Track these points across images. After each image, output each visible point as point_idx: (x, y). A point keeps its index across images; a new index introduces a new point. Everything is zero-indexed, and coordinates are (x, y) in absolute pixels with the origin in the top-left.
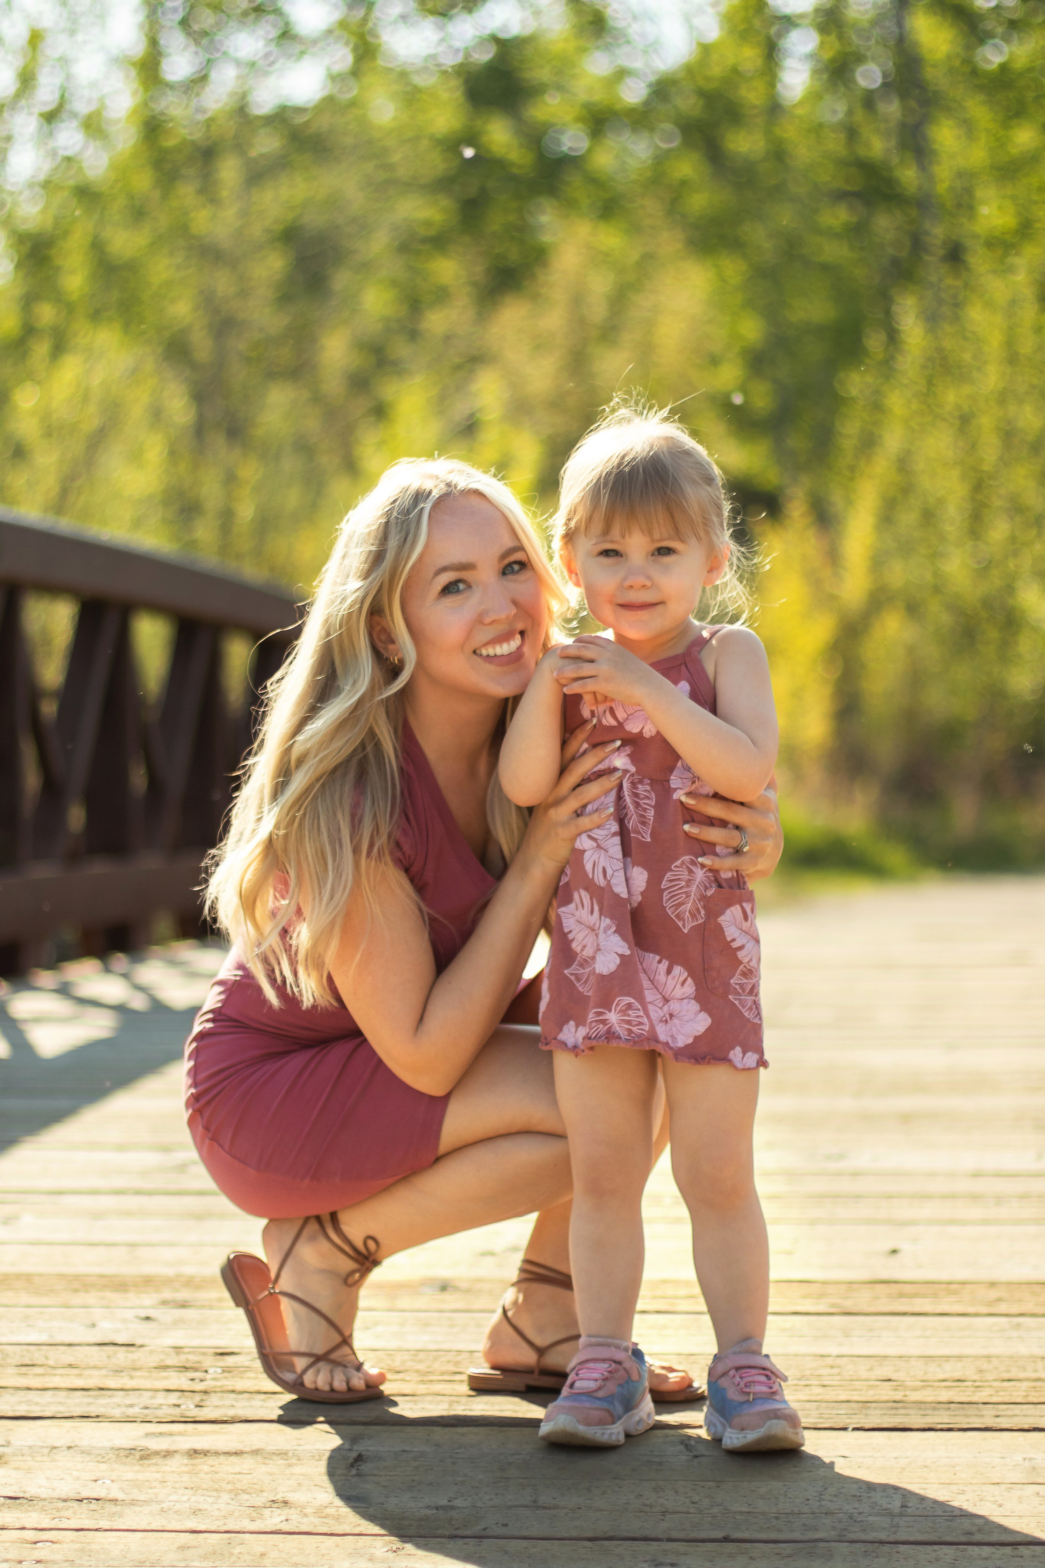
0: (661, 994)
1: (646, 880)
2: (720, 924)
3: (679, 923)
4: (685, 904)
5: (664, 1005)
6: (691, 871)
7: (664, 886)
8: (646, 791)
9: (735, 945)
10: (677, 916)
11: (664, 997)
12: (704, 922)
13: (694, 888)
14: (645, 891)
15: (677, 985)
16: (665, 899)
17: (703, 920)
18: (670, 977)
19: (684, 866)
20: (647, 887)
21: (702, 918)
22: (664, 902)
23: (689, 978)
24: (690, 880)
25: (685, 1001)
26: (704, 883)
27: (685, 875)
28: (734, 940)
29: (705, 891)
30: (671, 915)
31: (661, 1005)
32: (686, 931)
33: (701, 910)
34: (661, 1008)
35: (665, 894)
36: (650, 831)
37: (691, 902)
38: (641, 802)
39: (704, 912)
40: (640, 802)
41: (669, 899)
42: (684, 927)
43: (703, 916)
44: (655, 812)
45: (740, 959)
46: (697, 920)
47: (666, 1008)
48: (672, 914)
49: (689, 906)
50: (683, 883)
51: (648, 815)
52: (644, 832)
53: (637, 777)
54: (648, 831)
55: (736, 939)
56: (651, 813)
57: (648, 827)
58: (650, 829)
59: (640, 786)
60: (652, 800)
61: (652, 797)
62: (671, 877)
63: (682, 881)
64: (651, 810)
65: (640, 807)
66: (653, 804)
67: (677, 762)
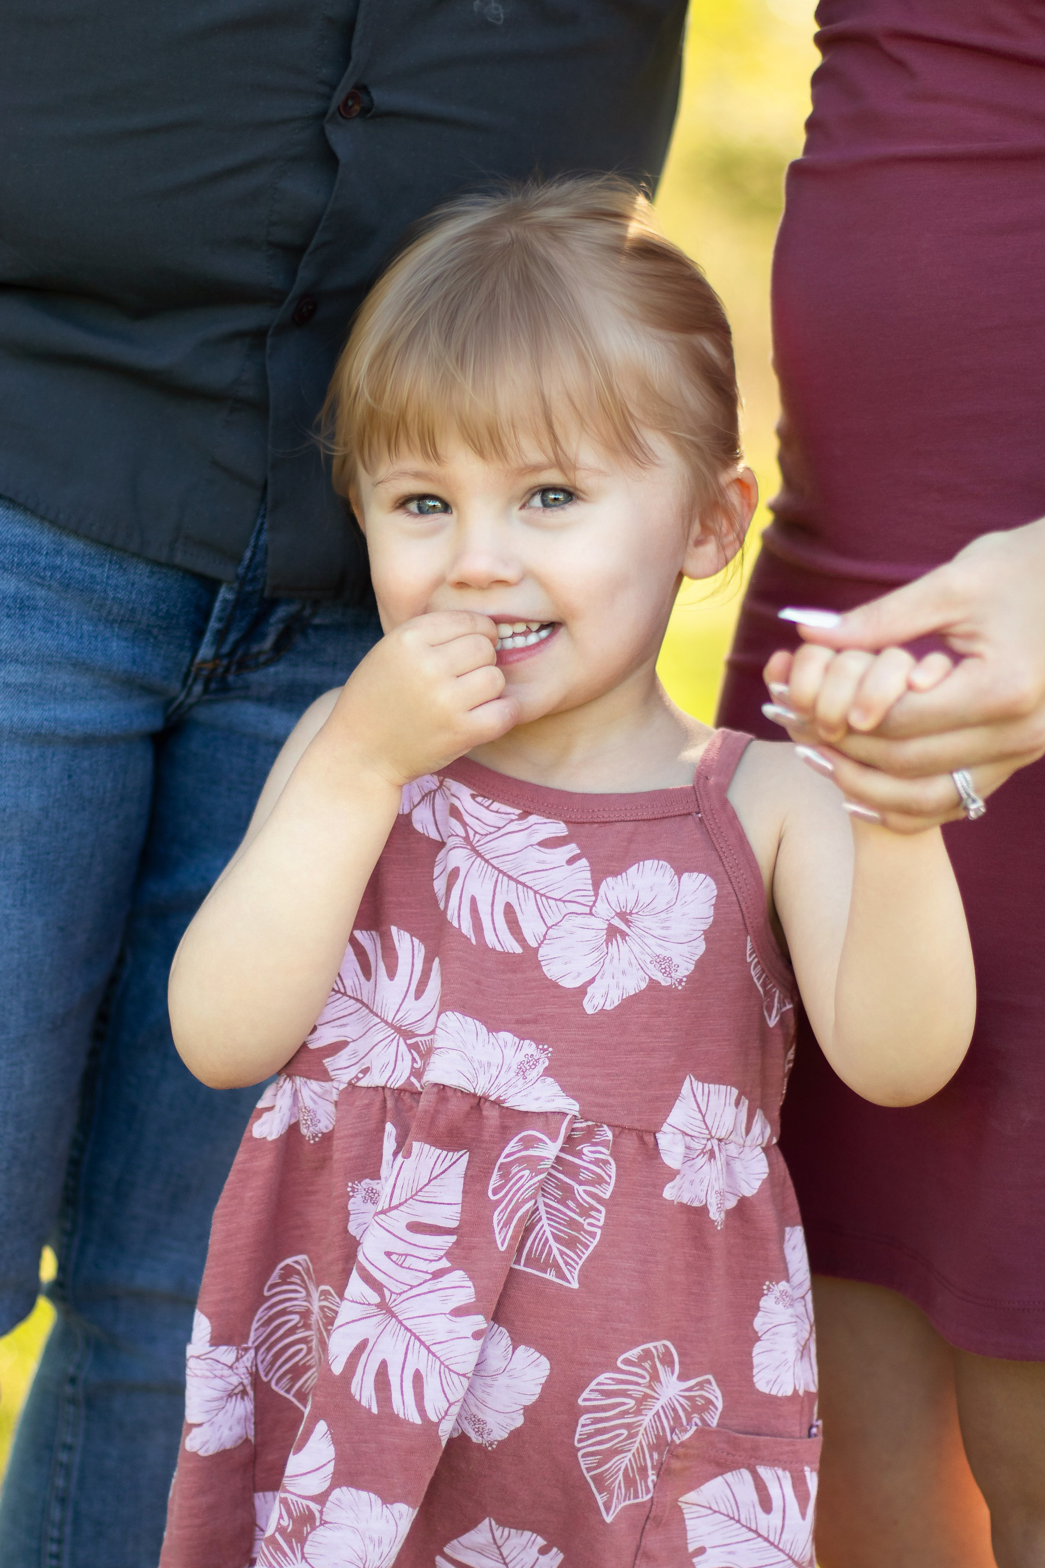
1: (543, 1381)
2: (681, 1510)
3: (598, 1497)
4: (623, 1452)
7: (585, 1400)
8: (596, 1162)
9: (705, 1562)
10: (597, 1478)
12: (650, 1500)
13: (647, 1419)
14: (534, 1406)
16: (579, 1433)
17: (648, 1498)
19: (647, 1365)
20: (540, 1399)
21: (648, 1490)
22: (577, 1437)
24: (646, 1397)
26: (674, 1410)
27: (641, 1386)
28: (704, 1551)
29: (672, 1431)
30: (585, 1471)
32: (609, 1519)
33: (650, 1472)
35: (582, 1420)
36: (581, 1263)
37: (634, 1451)
38: (579, 1189)
39: (654, 1478)
40: (576, 1186)
41: (590, 1436)
42: (608, 1509)
43: (651, 1487)
44: (607, 1218)
46: (636, 1496)
48: (589, 1473)
49: (625, 1460)
50: (632, 1404)
51: (590, 1224)
52: (567, 1263)
53: (584, 1125)
54: (577, 1264)
55: (709, 1551)
56: (599, 1220)
57: (579, 1253)
58: (584, 1257)
59: (586, 1149)
60: (609, 1184)
61: (610, 1177)
62: (610, 1384)
63: (630, 1396)
64: (599, 1211)
65: (575, 1200)
66: (607, 1196)
67: (681, 1082)
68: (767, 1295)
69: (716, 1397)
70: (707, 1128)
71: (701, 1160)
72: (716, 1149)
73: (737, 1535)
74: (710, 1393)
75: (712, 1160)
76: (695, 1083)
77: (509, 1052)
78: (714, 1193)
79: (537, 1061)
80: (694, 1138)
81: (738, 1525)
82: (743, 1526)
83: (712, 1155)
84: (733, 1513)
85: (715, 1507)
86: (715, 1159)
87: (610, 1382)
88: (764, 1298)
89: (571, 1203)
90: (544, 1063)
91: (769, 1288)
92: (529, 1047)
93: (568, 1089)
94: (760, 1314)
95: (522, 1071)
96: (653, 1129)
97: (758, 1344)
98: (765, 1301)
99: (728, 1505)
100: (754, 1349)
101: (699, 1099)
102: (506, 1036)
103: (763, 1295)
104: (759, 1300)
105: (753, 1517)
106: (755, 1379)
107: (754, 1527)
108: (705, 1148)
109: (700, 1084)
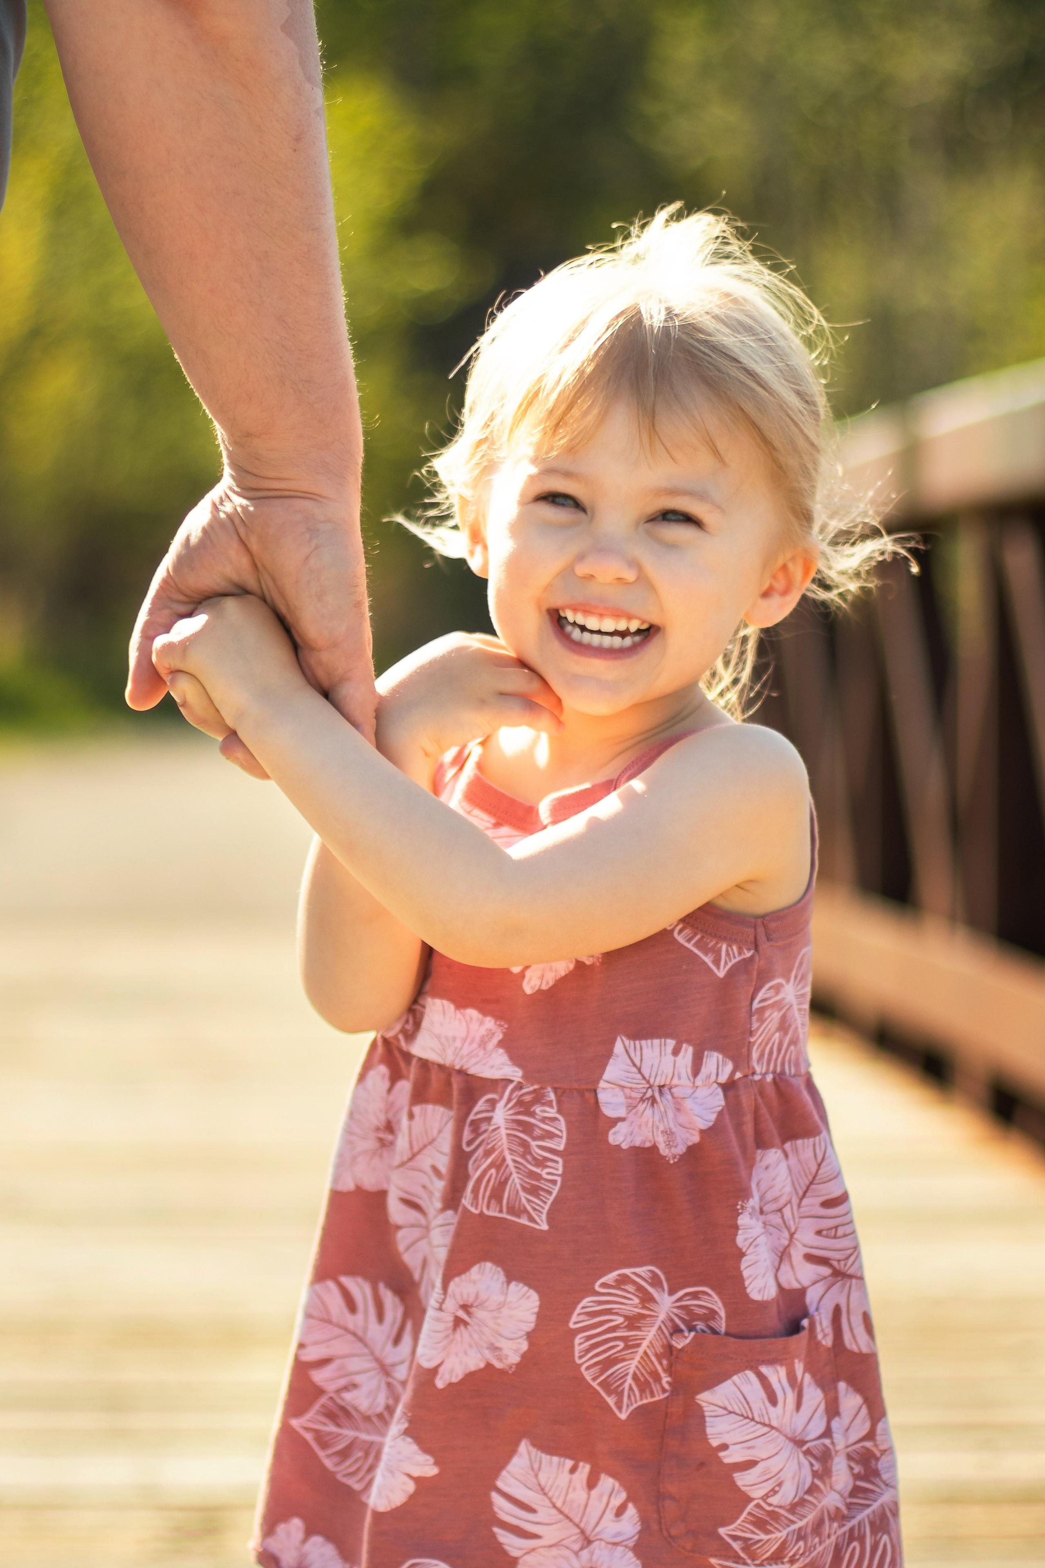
0: (577, 1526)
1: (536, 1310)
2: (700, 1408)
3: (606, 1399)
4: (624, 1360)
5: (582, 1549)
6: (647, 1299)
7: (574, 1323)
8: (546, 1120)
9: (730, 1457)
10: (605, 1384)
11: (583, 1532)
12: (667, 1398)
13: (647, 1332)
14: (534, 1331)
15: (608, 1511)
16: (577, 1349)
17: (666, 1395)
18: (595, 1493)
19: (630, 1286)
20: (537, 1325)
21: (664, 1390)
22: (577, 1355)
23: (630, 1506)
24: (640, 1315)
25: (620, 1549)
27: (632, 1305)
28: (724, 1447)
29: (673, 1337)
30: (589, 1381)
31: (576, 1547)
32: (622, 1415)
33: (663, 1375)
34: (576, 1553)
35: (578, 1340)
36: (547, 1207)
37: (638, 1358)
38: (534, 1144)
39: (666, 1380)
40: (531, 1142)
41: (588, 1351)
42: (618, 1406)
43: (667, 1387)
44: (565, 1166)
45: (743, 1489)
46: (649, 1394)
47: (585, 1554)
48: (594, 1379)
49: (633, 1365)
50: (620, 1320)
51: (548, 1174)
52: (535, 1209)
53: (531, 1089)
54: (543, 1208)
55: (731, 1447)
56: (557, 1169)
57: (544, 1199)
58: (549, 1202)
59: (538, 1109)
60: (561, 1137)
61: (561, 1131)
62: (592, 1307)
63: (617, 1314)
64: (556, 1162)
65: (531, 1153)
66: (561, 1147)
67: (613, 1042)
68: (741, 1213)
69: (719, 1308)
70: (644, 1078)
71: (641, 1107)
72: (657, 1095)
73: (754, 1432)
74: (713, 1304)
75: (655, 1105)
76: (627, 1042)
77: (474, 1026)
78: (660, 1133)
79: (493, 1034)
80: (633, 1090)
81: (753, 1423)
82: (758, 1423)
83: (653, 1101)
84: (747, 1413)
85: (730, 1408)
86: (657, 1103)
87: (591, 1304)
88: (740, 1217)
89: (529, 1157)
90: (499, 1036)
91: (742, 1207)
92: (489, 1023)
93: (516, 1059)
94: (740, 1232)
95: (483, 1043)
96: (591, 1087)
97: (744, 1259)
98: (742, 1219)
99: (741, 1407)
100: (741, 1264)
101: (632, 1054)
102: (472, 1013)
103: (739, 1214)
104: (737, 1220)
105: (764, 1412)
106: (748, 1290)
107: (767, 1422)
108: (644, 1096)
109: (632, 1042)
